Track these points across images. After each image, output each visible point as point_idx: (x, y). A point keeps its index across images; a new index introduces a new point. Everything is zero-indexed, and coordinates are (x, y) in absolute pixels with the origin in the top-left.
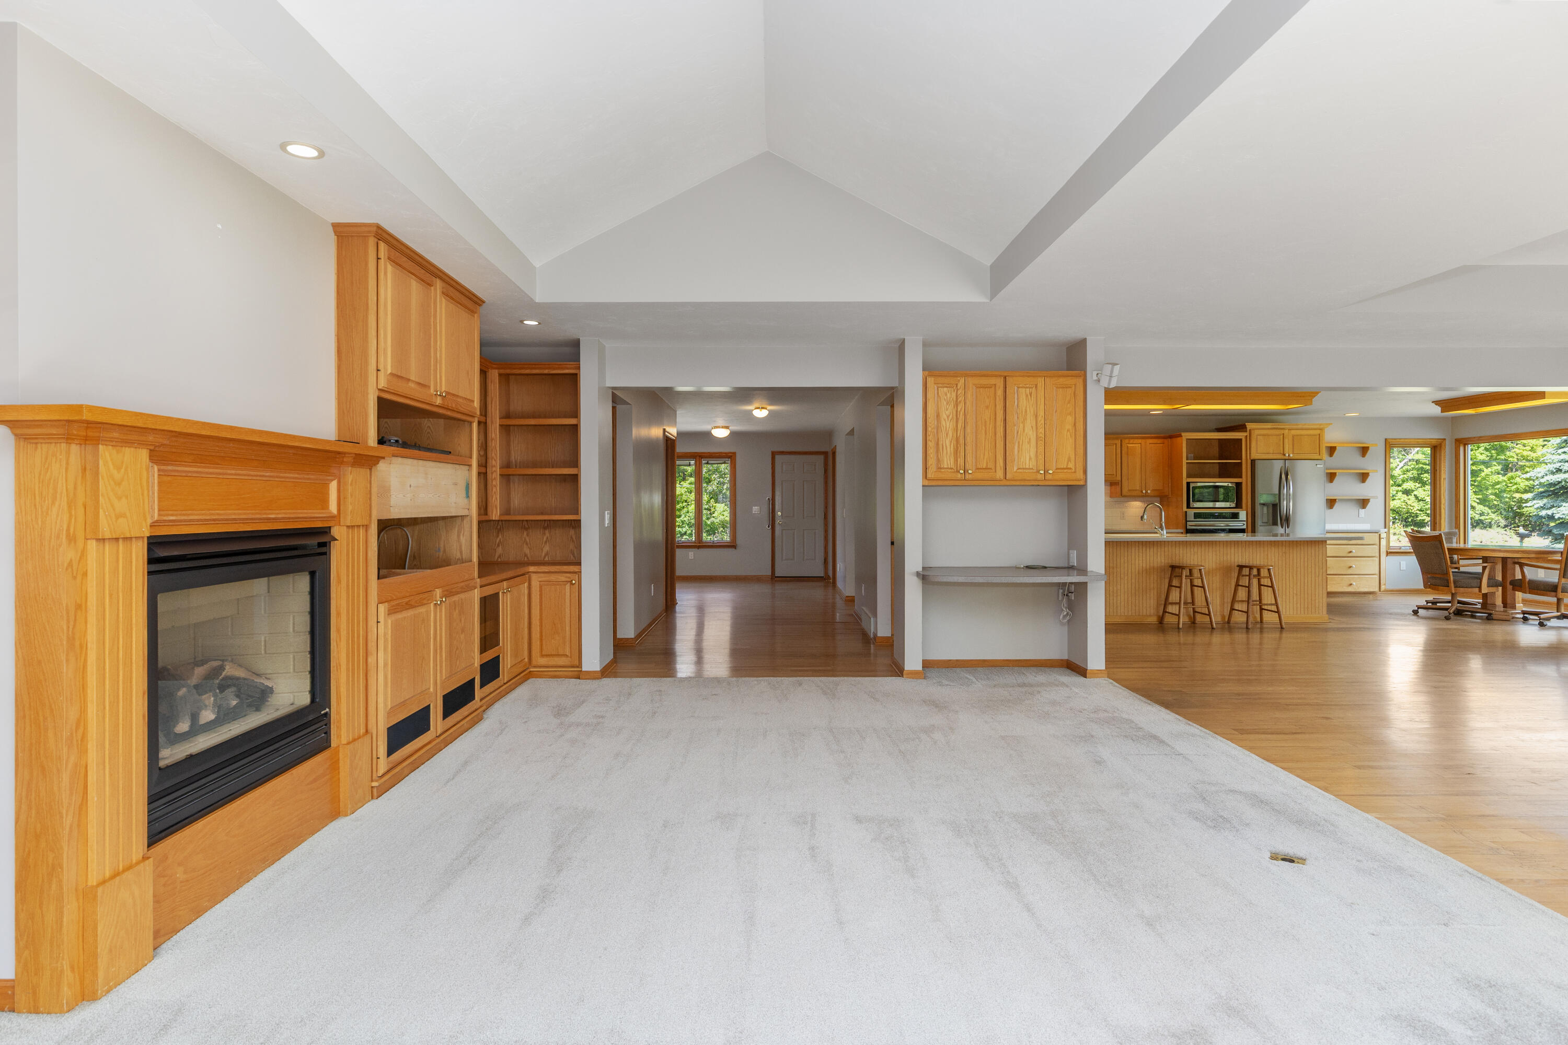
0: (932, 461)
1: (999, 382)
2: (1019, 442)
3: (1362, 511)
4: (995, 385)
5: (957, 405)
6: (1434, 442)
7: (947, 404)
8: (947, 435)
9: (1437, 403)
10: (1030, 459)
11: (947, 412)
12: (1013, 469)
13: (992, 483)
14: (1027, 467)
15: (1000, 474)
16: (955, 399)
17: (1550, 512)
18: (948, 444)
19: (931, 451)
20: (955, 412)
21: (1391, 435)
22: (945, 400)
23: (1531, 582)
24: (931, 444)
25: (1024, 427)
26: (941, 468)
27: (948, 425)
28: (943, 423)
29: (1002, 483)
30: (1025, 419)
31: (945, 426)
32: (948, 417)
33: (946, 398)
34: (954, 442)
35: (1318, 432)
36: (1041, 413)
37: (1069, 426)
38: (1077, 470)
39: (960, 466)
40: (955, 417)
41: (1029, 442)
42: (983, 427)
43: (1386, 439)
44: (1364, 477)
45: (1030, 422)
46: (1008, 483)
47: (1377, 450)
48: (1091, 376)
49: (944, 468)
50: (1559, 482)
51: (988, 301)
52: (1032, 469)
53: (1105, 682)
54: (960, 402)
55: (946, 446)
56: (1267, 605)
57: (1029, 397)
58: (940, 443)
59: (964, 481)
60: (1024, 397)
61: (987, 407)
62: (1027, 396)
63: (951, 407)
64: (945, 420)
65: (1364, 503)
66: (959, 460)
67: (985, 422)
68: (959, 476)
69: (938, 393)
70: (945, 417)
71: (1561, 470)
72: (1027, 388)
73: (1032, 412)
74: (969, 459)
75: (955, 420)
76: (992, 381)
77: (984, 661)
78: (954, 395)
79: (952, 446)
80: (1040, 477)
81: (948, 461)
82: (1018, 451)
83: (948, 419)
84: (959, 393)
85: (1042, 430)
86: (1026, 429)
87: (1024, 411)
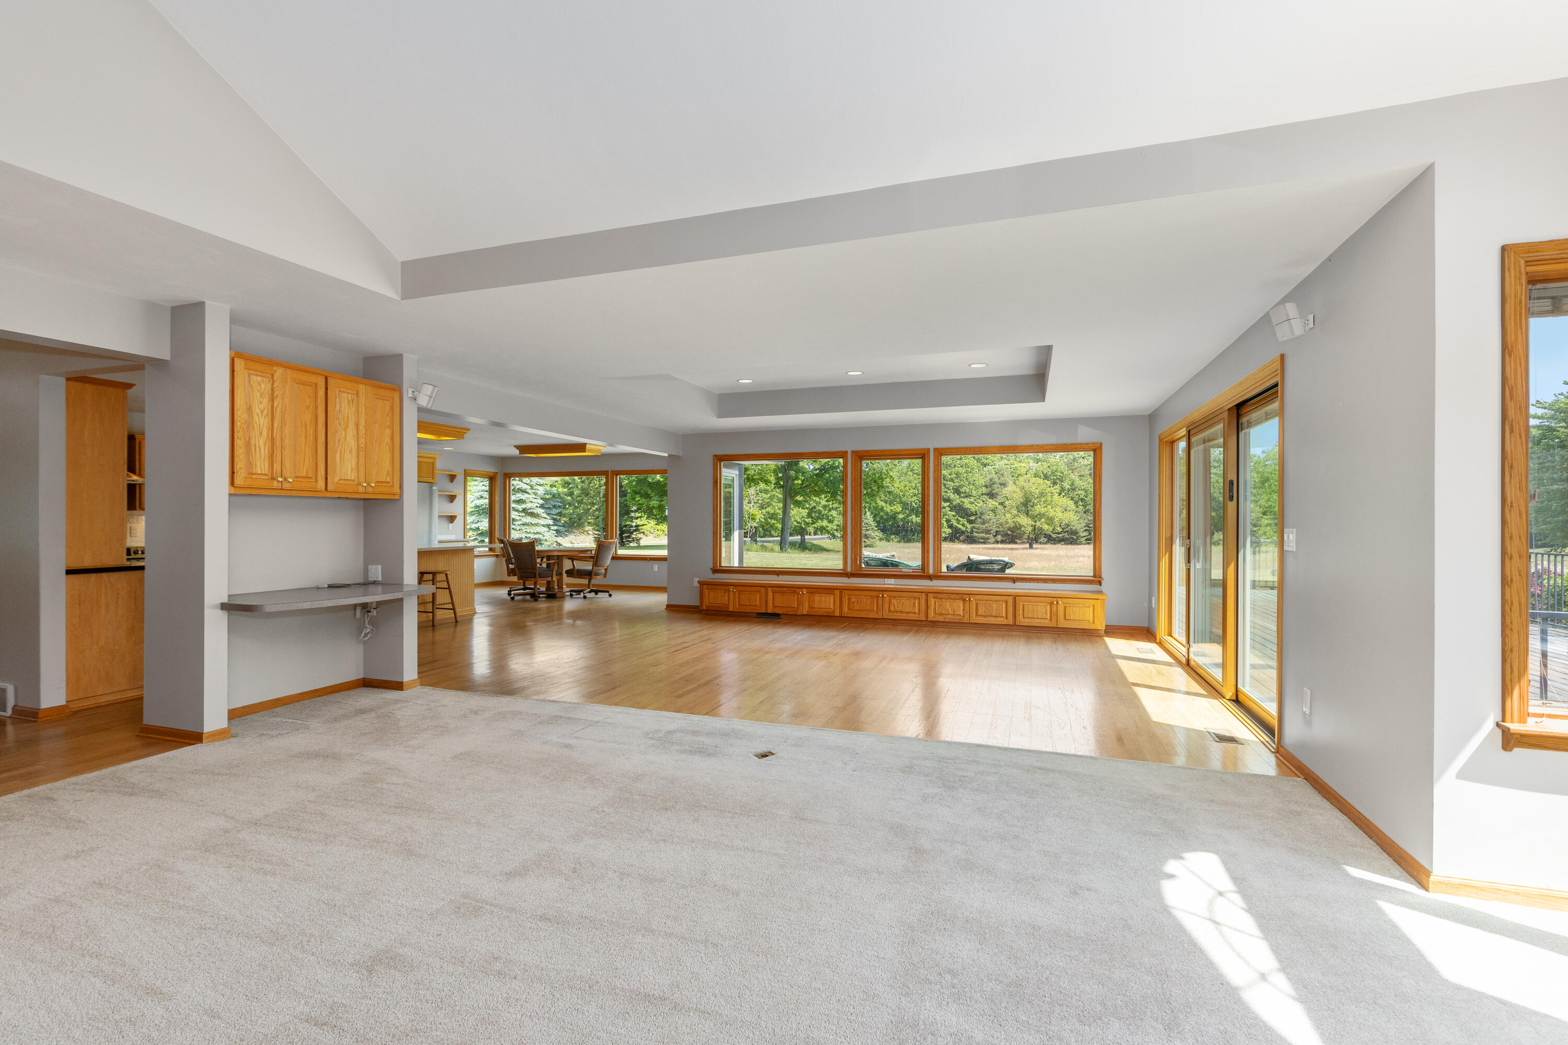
0: (240, 465)
1: (321, 382)
2: (341, 451)
3: (451, 525)
4: (316, 384)
5: (272, 400)
6: (492, 475)
7: (261, 396)
8: (261, 433)
9: (517, 447)
10: (352, 470)
11: (261, 406)
12: (334, 480)
13: (311, 494)
14: (349, 478)
15: (321, 484)
16: (270, 392)
17: (477, 525)
18: (261, 444)
19: (239, 451)
20: (270, 407)
21: (468, 467)
22: (258, 390)
23: (578, 570)
24: (239, 443)
25: (346, 435)
26: (252, 474)
27: (262, 421)
28: (256, 418)
29: (321, 495)
30: (347, 427)
31: (258, 423)
32: (262, 412)
33: (259, 388)
34: (268, 444)
35: (432, 460)
36: (362, 423)
37: (387, 440)
38: (395, 484)
39: (276, 474)
40: (270, 414)
41: (351, 452)
42: (304, 430)
43: (465, 470)
44: (452, 498)
45: (351, 431)
46: (328, 495)
47: (460, 477)
48: (408, 393)
49: (256, 474)
50: (482, 505)
51: (400, 299)
52: (353, 481)
53: (419, 690)
54: (277, 396)
55: (259, 447)
56: (439, 605)
57: (351, 403)
58: (253, 442)
59: (281, 491)
60: (346, 402)
61: (308, 407)
62: (349, 401)
63: (266, 401)
64: (258, 415)
65: (452, 519)
66: (275, 465)
67: (306, 424)
68: (275, 484)
69: (250, 381)
70: (258, 411)
71: (482, 497)
72: (349, 393)
73: (354, 421)
74: (288, 464)
75: (270, 417)
76: (313, 379)
77: (277, 700)
78: (269, 386)
79: (267, 447)
80: (361, 489)
81: (261, 466)
82: (340, 460)
83: (262, 415)
84: (276, 385)
85: (362, 441)
86: (348, 439)
87: (346, 417)
